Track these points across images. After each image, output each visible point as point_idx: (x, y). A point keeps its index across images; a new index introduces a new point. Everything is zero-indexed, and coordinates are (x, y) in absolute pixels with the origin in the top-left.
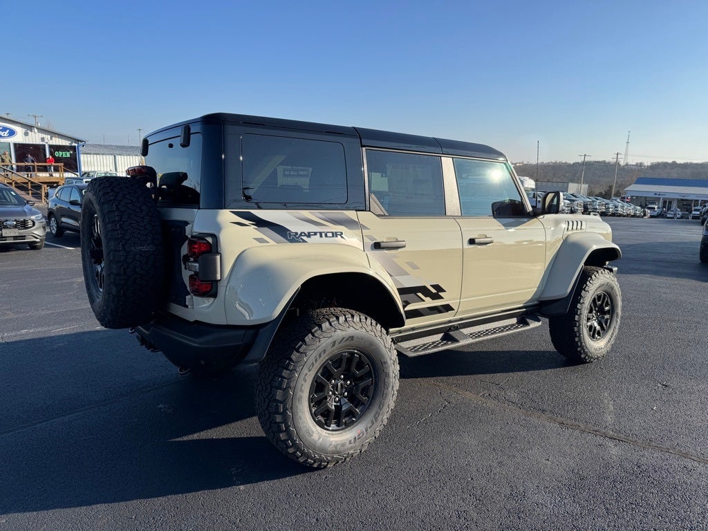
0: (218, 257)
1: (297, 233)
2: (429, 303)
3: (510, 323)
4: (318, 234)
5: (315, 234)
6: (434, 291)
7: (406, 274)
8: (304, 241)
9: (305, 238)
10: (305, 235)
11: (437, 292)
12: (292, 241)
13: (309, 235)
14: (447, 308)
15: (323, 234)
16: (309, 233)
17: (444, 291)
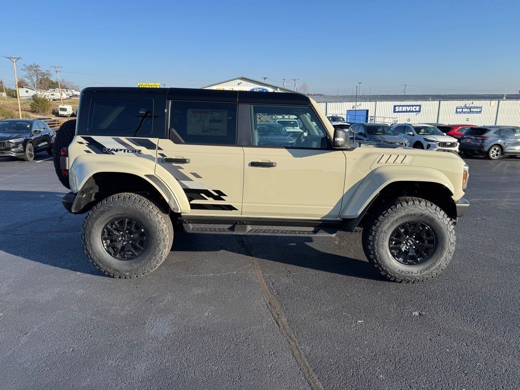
0: (67, 158)
1: (109, 149)
2: (210, 201)
3: (301, 230)
4: (123, 151)
5: (121, 150)
6: (216, 194)
7: (190, 180)
8: (113, 154)
9: (114, 152)
10: (114, 150)
11: (219, 195)
12: (106, 153)
13: (117, 151)
14: (230, 208)
15: (126, 151)
16: (117, 149)
17: (225, 195)
